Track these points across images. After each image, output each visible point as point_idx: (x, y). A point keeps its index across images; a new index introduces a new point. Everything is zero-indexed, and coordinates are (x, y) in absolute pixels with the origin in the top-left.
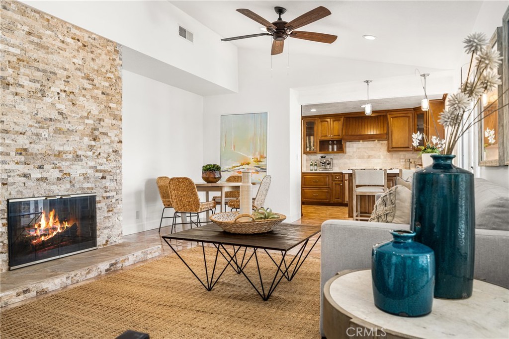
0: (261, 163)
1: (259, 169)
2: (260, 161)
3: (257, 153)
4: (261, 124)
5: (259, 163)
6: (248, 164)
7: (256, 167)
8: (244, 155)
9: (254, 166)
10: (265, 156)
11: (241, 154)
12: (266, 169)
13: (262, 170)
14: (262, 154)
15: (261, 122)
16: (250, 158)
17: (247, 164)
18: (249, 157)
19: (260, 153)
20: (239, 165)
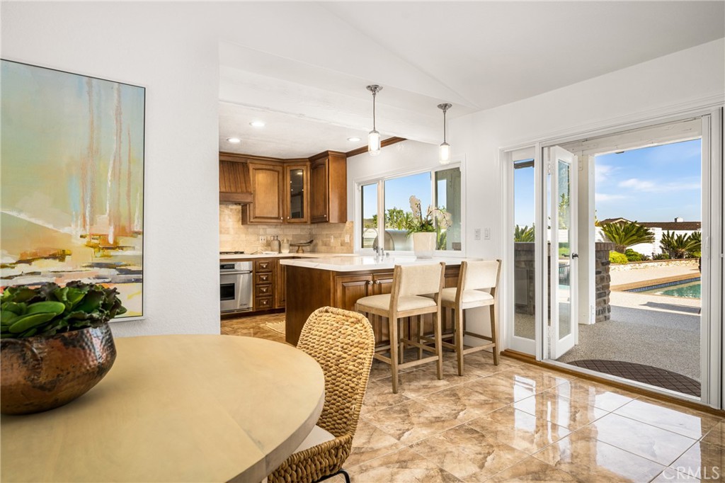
0: (119, 253)
1: (113, 272)
2: (116, 247)
3: (103, 219)
4: (119, 121)
5: (112, 253)
6: (61, 256)
7: (100, 265)
8: (40, 222)
9: (90, 261)
10: (137, 228)
11: (23, 216)
12: (141, 272)
13: (123, 277)
14: (124, 222)
15: (119, 113)
16: (70, 236)
17: (54, 257)
18: (66, 230)
19: (115, 219)
20: (9, 260)
